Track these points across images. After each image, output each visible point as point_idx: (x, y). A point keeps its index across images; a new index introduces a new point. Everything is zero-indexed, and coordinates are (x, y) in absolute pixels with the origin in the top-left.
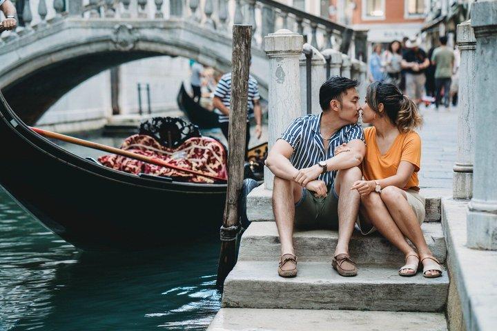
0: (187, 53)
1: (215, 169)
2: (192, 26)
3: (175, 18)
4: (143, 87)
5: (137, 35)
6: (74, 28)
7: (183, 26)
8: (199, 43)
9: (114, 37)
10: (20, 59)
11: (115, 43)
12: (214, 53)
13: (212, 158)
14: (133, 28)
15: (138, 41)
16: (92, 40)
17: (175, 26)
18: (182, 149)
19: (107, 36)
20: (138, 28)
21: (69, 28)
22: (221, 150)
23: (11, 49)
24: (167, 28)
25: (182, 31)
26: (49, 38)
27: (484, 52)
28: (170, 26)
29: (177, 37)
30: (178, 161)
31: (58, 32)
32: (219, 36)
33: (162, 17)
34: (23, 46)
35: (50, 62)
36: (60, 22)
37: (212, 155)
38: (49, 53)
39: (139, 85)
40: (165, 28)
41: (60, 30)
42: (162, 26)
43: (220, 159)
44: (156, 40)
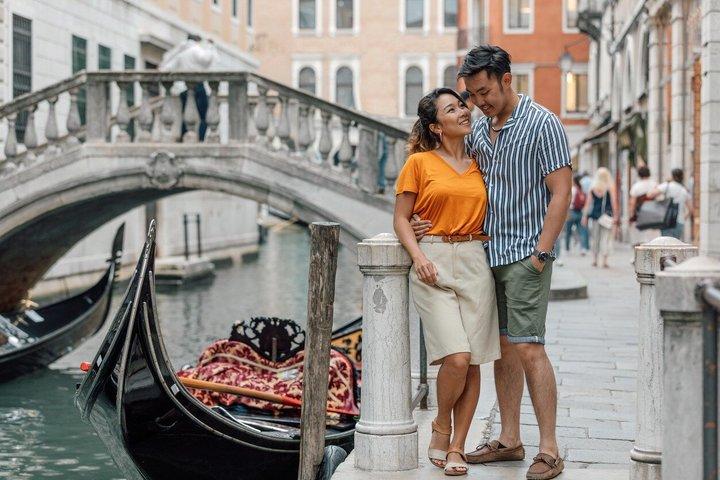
0: (252, 192)
1: (339, 397)
2: (259, 154)
3: (235, 143)
4: (192, 218)
5: (181, 167)
6: (93, 156)
7: (246, 154)
8: (270, 178)
9: (149, 170)
10: (18, 199)
11: (151, 178)
12: (290, 192)
13: (335, 379)
14: (177, 157)
15: (183, 174)
16: (117, 174)
17: (234, 154)
18: (291, 364)
19: (140, 168)
20: (183, 157)
21: (88, 157)
22: (349, 368)
23: (6, 186)
24: (225, 157)
25: (246, 162)
26: (60, 171)
27: (676, 348)
28: (228, 154)
29: (238, 169)
30: (289, 383)
31: (72, 162)
32: (299, 169)
33: (219, 142)
34: (23, 183)
35: (60, 205)
36: (76, 148)
37: (336, 376)
38: (59, 192)
39: (185, 216)
40: (220, 158)
41: (76, 160)
42: (217, 154)
43: (347, 382)
44: (208, 173)
